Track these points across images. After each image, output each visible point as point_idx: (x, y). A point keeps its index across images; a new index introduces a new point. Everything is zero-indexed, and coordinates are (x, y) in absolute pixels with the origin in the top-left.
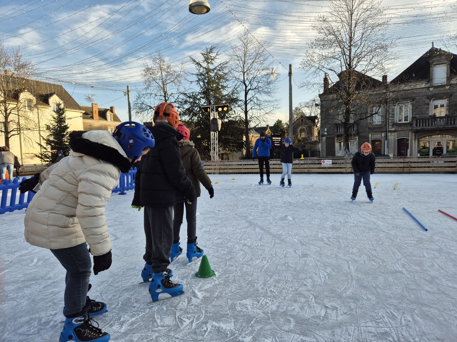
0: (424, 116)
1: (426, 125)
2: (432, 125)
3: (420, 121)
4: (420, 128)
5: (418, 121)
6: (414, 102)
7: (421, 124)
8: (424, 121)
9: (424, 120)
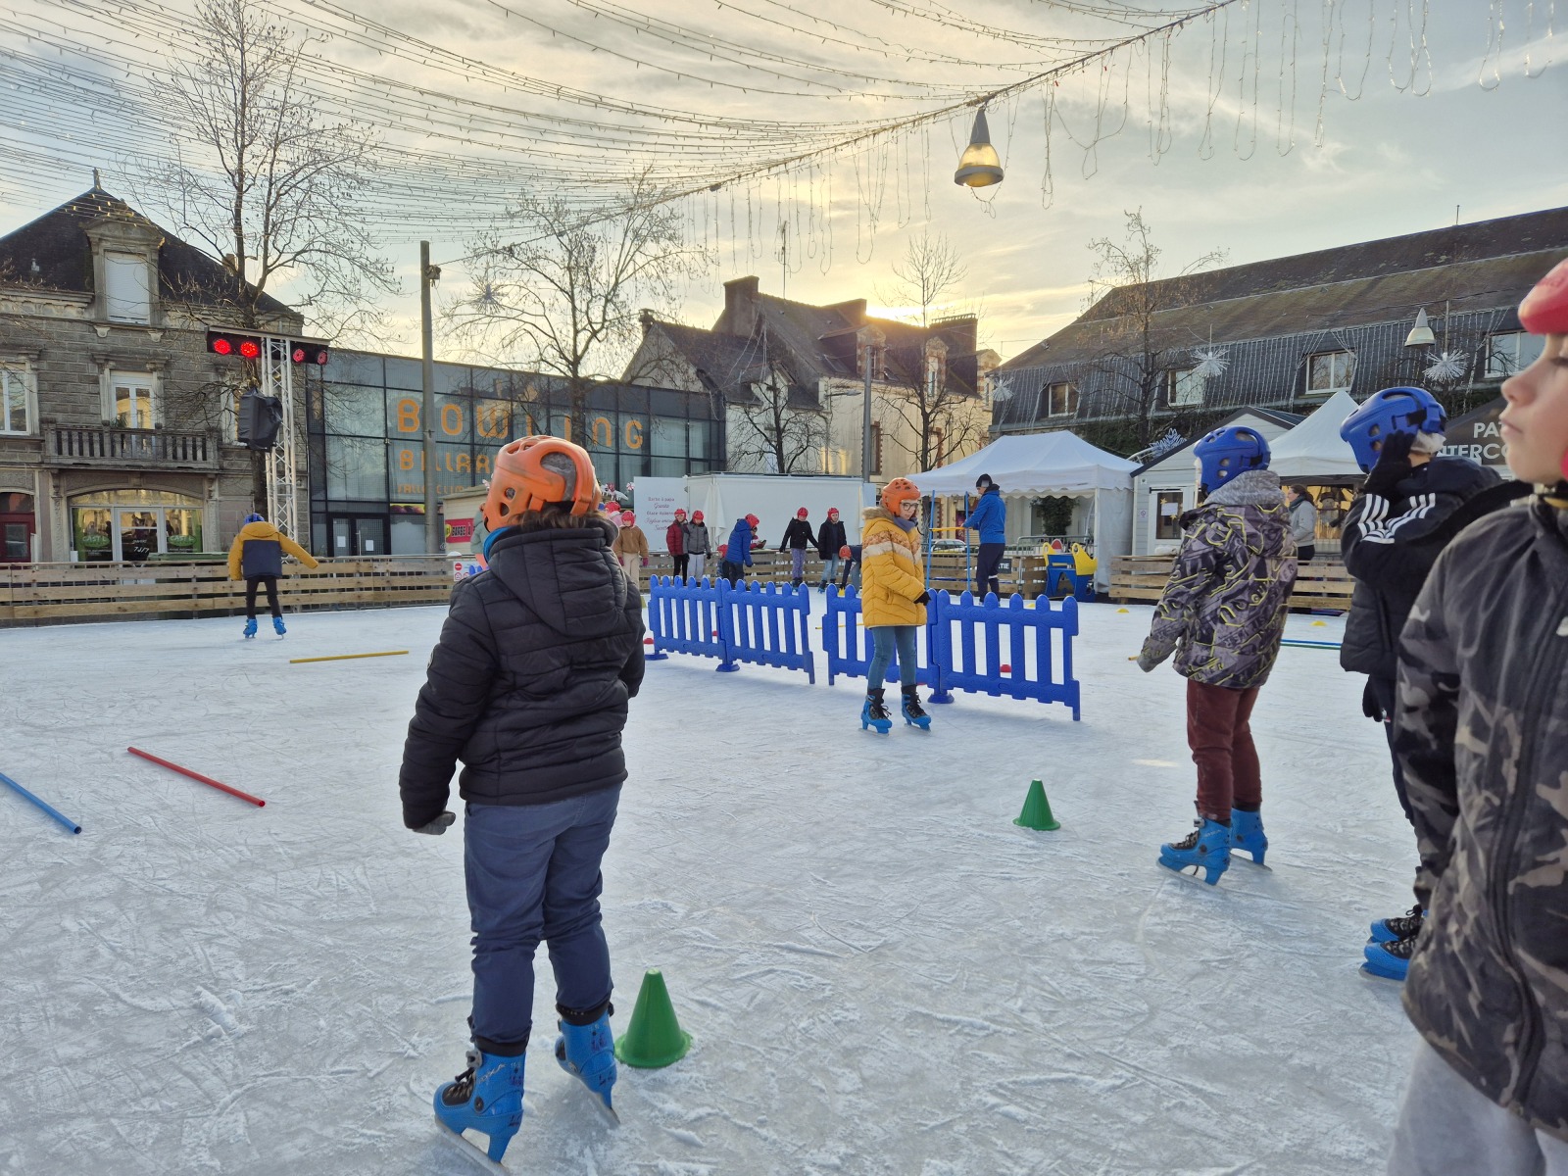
0: (83, 420)
1: (92, 453)
2: (113, 454)
3: (70, 436)
4: (71, 461)
5: (65, 436)
6: (44, 365)
7: (76, 446)
8: (85, 437)
9: (85, 434)
